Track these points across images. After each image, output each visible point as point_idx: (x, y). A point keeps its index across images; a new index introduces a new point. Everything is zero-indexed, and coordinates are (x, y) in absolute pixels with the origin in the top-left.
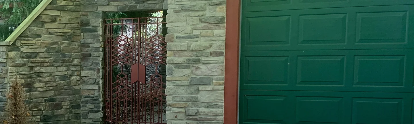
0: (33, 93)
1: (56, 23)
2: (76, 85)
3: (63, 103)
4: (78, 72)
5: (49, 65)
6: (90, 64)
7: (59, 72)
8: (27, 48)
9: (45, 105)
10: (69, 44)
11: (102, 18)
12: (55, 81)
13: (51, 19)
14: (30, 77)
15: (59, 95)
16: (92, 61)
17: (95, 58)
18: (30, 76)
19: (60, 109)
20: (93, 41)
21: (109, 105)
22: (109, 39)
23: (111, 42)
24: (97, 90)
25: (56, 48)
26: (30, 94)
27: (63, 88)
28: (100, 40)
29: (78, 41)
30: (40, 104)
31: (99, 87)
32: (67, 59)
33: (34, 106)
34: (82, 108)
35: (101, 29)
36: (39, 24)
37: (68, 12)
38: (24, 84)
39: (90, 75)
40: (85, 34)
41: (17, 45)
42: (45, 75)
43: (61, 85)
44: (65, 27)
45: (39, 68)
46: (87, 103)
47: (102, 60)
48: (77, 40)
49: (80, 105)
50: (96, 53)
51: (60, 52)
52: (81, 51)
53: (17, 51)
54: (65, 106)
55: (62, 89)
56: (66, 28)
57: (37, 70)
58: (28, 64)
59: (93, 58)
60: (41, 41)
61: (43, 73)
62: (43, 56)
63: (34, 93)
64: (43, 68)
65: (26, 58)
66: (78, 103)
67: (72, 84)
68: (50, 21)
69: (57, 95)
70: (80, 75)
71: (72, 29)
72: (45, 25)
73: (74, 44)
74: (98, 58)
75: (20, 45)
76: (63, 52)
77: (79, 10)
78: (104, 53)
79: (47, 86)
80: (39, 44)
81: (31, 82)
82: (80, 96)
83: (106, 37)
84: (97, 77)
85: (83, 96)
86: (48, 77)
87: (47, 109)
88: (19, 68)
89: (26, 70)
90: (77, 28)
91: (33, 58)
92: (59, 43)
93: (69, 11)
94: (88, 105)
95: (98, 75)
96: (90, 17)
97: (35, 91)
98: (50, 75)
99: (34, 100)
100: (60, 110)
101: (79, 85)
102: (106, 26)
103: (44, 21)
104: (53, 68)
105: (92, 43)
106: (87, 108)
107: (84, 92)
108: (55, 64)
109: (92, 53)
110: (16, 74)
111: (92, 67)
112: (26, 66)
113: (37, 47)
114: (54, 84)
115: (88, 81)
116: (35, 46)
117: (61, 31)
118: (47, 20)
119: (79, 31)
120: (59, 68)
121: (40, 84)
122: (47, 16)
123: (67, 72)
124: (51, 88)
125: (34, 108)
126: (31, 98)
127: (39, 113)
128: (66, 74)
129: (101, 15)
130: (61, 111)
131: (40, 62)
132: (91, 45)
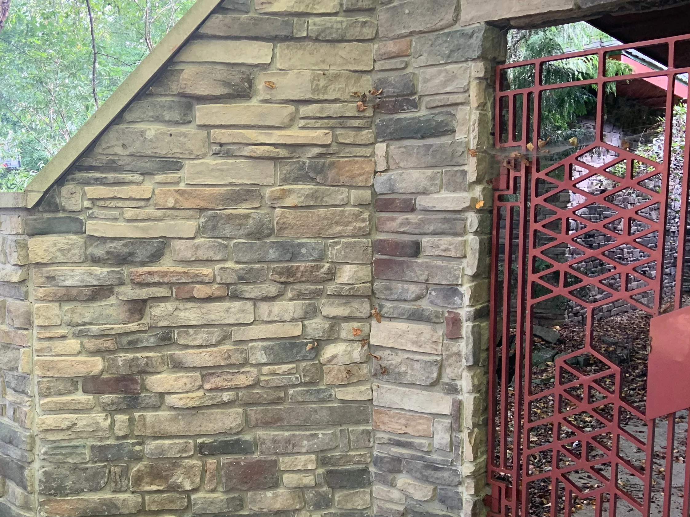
0: (143, 418)
1: (254, 102)
2: (349, 384)
3: (284, 462)
4: (356, 325)
5: (218, 293)
6: (413, 290)
7: (263, 326)
8: (116, 219)
9: (197, 471)
10: (314, 195)
11: (482, 57)
12: (246, 363)
13: (226, 84)
14: (133, 346)
15: (267, 424)
16: (423, 278)
17: (440, 263)
18: (129, 343)
19: (270, 488)
20: (432, 179)
21: (508, 495)
22: (516, 167)
23: (527, 181)
24: (447, 422)
25: (247, 216)
26: (131, 421)
27: (286, 394)
28: (465, 173)
29: (360, 181)
30: (175, 463)
31: (458, 407)
32: (303, 266)
33: (149, 474)
34: (378, 489)
35: (475, 116)
36: (170, 108)
37: (310, 45)
38: (105, 376)
39: (414, 343)
40: (395, 148)
41: (67, 207)
42: (201, 337)
43: (277, 381)
44: (293, 119)
45: (169, 307)
46: (400, 472)
47: (475, 277)
48: (352, 178)
49: (365, 471)
50: (445, 241)
51: (269, 235)
52: (376, 226)
53: (68, 232)
54: (296, 476)
55: (279, 401)
56: (302, 123)
57: (162, 318)
58: (122, 289)
59: (427, 266)
60: (182, 186)
61: (191, 331)
62: (189, 255)
63: (149, 415)
64: (189, 305)
65: (111, 265)
66: (359, 462)
67: (328, 379)
68: (218, 91)
69: (256, 426)
70: (365, 341)
71: (332, 128)
72: (198, 114)
73: (341, 195)
74: (452, 264)
75: (79, 208)
76: (286, 233)
77: (368, 33)
78: (490, 239)
79: (207, 386)
80: (171, 203)
81: (135, 370)
82: (368, 432)
83: (501, 156)
84: (449, 356)
85: (379, 435)
86: (215, 346)
87: (207, 487)
88: (79, 307)
89: (109, 316)
90: (356, 123)
91: (143, 264)
92: (267, 192)
93: (317, 40)
94: (402, 480)
95: (455, 349)
96: (422, 60)
97: (156, 408)
98: (225, 338)
99: (151, 446)
100: (269, 494)
101: (360, 382)
102: (503, 102)
103: (189, 91)
104: (237, 305)
105: (425, 193)
106: (395, 494)
107: (386, 419)
108: (244, 287)
109: (425, 241)
110: (63, 331)
111: (424, 304)
112: (112, 300)
113: (159, 213)
114: (243, 377)
115: (403, 369)
116: (151, 211)
117: (276, 137)
118: (202, 90)
119: (366, 135)
120: (264, 308)
121: (177, 379)
122: (202, 68)
123: (304, 326)
124: (226, 396)
125: (147, 480)
126: (137, 437)
127: (173, 501)
128: (297, 331)
129: (476, 41)
130: (276, 496)
131: (174, 280)
132: (422, 202)
